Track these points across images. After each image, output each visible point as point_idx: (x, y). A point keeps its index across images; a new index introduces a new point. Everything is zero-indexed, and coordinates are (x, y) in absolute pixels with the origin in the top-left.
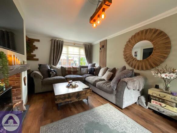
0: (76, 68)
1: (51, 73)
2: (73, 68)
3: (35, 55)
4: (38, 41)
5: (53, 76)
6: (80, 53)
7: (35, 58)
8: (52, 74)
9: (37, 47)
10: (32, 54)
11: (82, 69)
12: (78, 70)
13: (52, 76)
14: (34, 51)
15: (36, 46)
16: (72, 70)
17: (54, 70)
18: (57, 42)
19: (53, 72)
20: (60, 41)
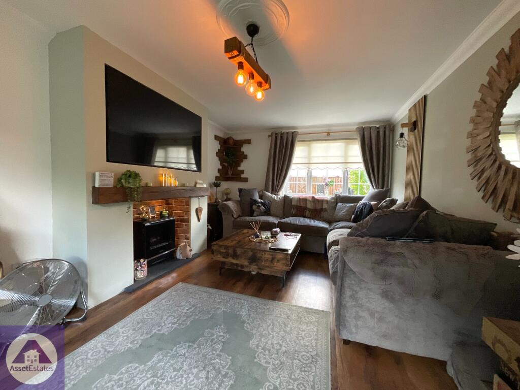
0: (321, 201)
1: (254, 207)
2: (314, 200)
3: (242, 172)
4: (248, 142)
5: (258, 214)
6: (346, 156)
7: (243, 176)
8: (257, 210)
9: (247, 155)
10: (239, 168)
11: (339, 204)
12: (325, 206)
13: (255, 214)
14: (242, 164)
15: (245, 153)
16: (309, 206)
17: (261, 202)
18: (282, 137)
19: (259, 206)
20: (287, 133)
